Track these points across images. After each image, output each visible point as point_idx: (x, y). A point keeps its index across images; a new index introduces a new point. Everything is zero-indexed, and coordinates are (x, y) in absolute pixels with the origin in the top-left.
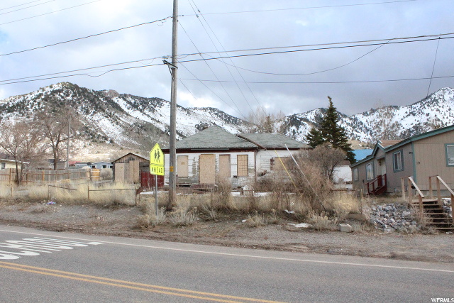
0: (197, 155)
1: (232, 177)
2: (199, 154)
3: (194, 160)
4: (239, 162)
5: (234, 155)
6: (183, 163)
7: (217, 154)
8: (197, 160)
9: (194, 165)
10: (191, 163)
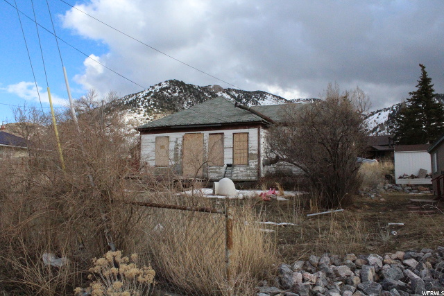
0: (180, 135)
1: (225, 166)
2: (183, 134)
3: (176, 142)
4: (236, 144)
5: (228, 133)
6: (162, 147)
7: (206, 133)
8: (180, 142)
9: (176, 149)
10: (172, 146)
